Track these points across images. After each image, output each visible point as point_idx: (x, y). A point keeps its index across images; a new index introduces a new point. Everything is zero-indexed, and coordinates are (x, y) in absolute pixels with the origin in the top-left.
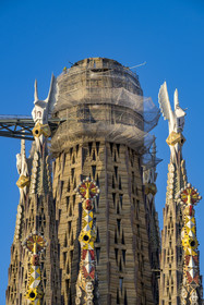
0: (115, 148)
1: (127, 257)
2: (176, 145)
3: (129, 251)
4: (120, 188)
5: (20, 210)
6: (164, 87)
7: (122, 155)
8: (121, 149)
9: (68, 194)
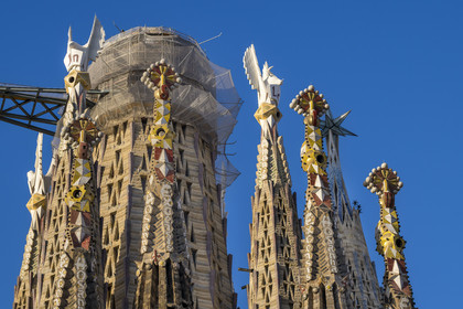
0: (179, 128)
1: (198, 259)
2: (270, 119)
3: (202, 251)
4: (187, 175)
5: (31, 235)
6: (251, 50)
7: (189, 138)
8: (187, 131)
9: (110, 181)
